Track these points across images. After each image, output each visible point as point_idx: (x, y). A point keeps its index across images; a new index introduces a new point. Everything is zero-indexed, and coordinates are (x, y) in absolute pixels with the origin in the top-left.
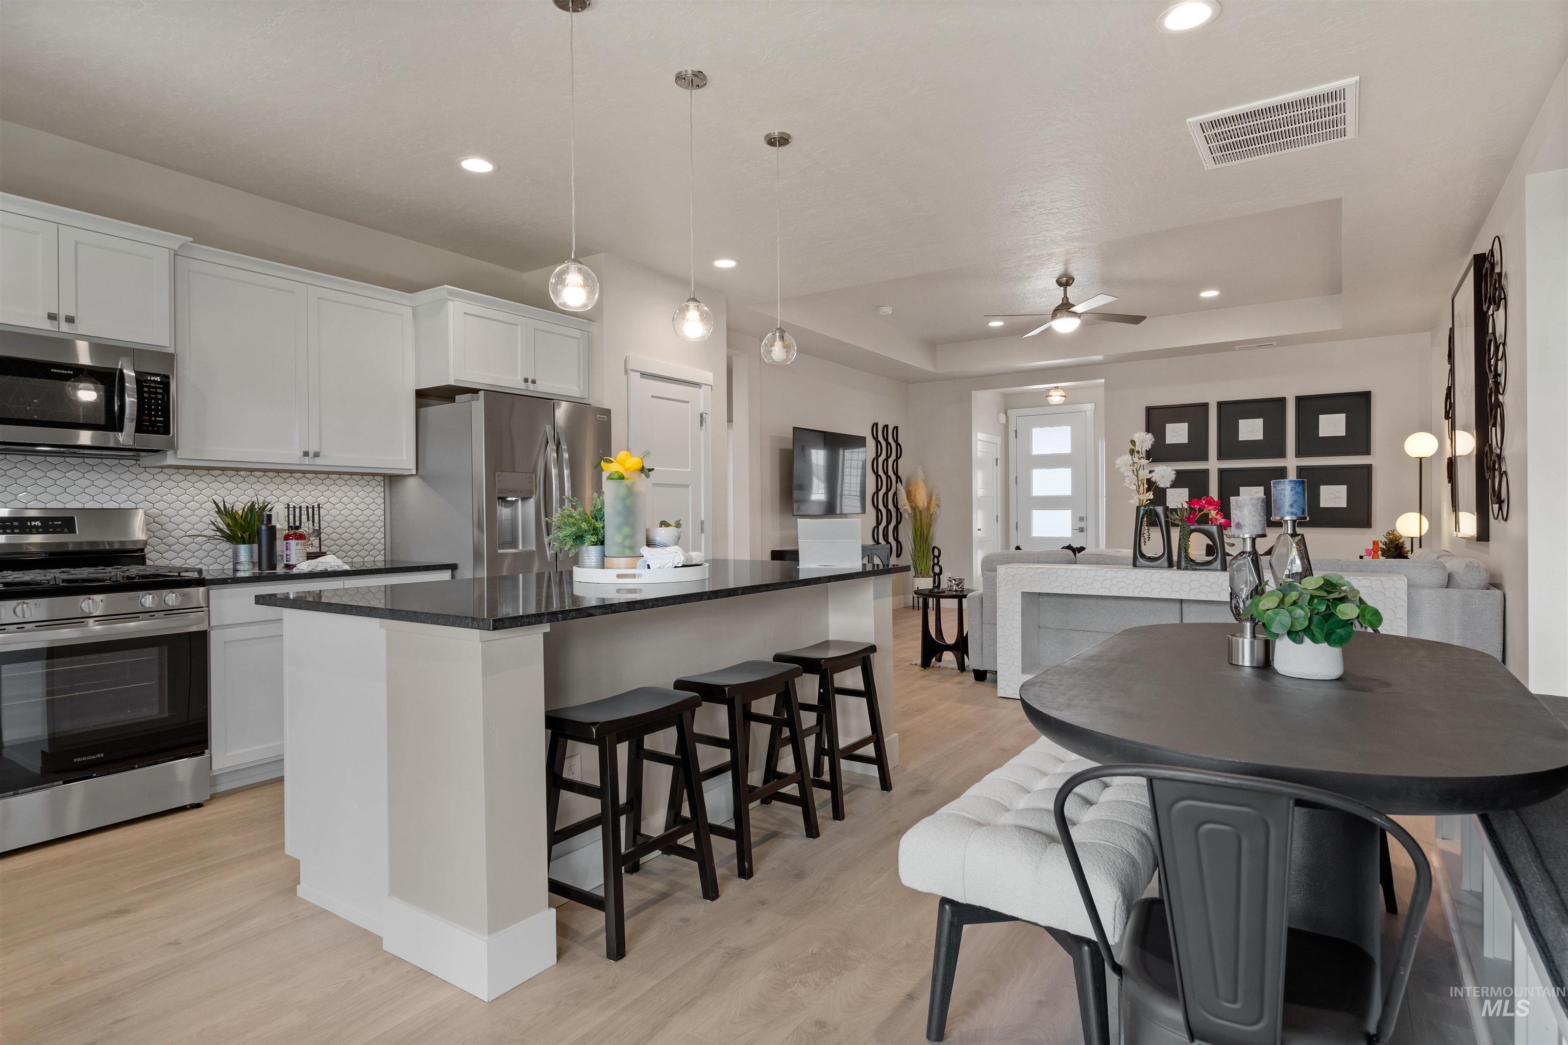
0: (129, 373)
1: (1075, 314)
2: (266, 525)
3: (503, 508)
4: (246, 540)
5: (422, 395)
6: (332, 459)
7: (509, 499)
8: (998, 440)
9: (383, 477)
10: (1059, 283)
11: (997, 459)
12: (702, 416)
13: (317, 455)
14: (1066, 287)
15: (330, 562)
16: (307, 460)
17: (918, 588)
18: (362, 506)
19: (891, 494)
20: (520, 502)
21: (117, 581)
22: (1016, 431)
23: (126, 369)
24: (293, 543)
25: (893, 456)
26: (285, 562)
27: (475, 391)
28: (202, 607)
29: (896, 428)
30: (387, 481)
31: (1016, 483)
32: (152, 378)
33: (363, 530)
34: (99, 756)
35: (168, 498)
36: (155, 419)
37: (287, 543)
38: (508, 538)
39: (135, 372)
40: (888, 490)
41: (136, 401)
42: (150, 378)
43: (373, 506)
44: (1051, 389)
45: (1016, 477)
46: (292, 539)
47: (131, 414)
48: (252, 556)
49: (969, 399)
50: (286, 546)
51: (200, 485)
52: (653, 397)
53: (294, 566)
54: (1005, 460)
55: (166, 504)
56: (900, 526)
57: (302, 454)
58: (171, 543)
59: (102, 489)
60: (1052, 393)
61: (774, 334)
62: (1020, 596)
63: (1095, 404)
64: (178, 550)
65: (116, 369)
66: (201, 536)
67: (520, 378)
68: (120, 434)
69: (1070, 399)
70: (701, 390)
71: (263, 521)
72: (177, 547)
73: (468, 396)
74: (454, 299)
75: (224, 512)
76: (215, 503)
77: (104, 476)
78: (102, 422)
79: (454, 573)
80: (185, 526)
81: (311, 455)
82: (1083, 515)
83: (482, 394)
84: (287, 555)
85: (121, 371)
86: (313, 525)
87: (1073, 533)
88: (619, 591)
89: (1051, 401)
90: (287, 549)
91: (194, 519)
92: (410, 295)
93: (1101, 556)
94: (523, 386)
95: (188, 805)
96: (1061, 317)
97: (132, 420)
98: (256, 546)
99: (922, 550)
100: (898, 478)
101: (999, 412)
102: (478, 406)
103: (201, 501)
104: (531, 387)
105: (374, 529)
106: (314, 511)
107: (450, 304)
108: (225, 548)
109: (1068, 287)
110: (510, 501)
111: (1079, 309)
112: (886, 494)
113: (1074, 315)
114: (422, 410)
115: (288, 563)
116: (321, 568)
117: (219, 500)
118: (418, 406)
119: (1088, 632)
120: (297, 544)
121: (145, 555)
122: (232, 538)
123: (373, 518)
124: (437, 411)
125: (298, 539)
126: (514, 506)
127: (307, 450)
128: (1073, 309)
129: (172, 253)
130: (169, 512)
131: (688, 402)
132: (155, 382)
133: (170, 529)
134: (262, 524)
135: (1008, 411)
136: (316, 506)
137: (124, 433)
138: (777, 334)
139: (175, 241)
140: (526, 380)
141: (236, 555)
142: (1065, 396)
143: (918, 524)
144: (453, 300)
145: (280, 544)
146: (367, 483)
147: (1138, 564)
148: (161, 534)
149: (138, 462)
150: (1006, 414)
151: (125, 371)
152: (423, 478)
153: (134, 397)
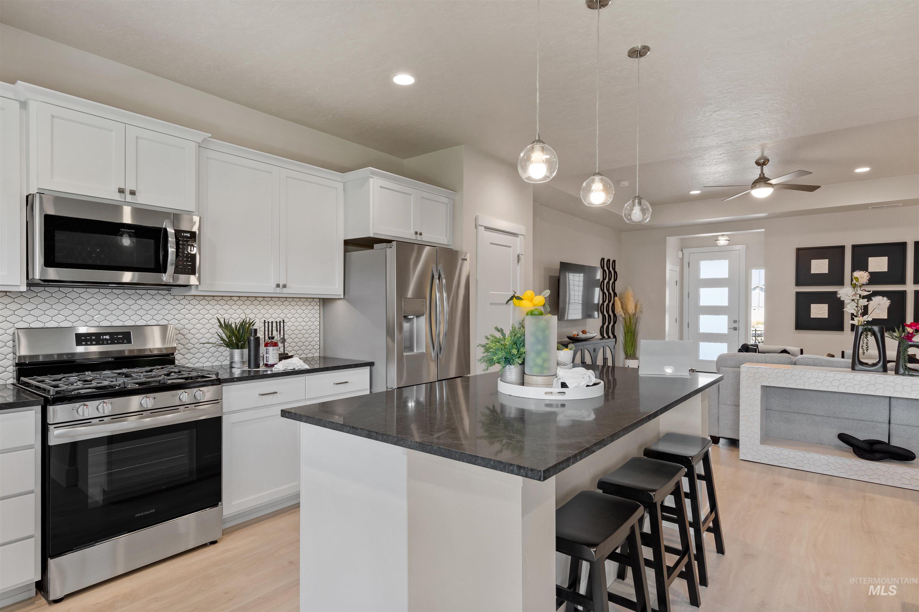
0: (171, 231)
1: (771, 185)
2: (254, 336)
3: (405, 323)
4: (239, 346)
5: (347, 243)
6: (294, 289)
7: (409, 317)
8: (678, 268)
9: (319, 299)
10: (758, 163)
11: (677, 281)
12: (518, 256)
13: (285, 286)
14: (763, 166)
15: (296, 363)
16: (278, 290)
17: (628, 366)
18: (307, 319)
19: (611, 304)
20: (415, 318)
21: (164, 383)
22: (689, 263)
23: (169, 228)
24: (271, 349)
25: (612, 280)
26: (265, 362)
27: (389, 241)
28: (218, 400)
29: (614, 261)
30: (321, 301)
31: (689, 297)
32: (185, 235)
33: (306, 335)
34: (151, 511)
35: (188, 316)
36: (186, 263)
37: (267, 349)
38: (408, 344)
39: (175, 230)
40: (609, 302)
41: (175, 250)
42: (184, 234)
43: (313, 319)
44: (719, 235)
45: (689, 293)
46: (270, 346)
47: (172, 260)
48: (242, 358)
49: (665, 242)
50: (266, 351)
51: (208, 307)
52: (491, 243)
53: (273, 366)
54: (681, 283)
55: (186, 320)
56: (616, 325)
57: (275, 286)
58: (189, 348)
59: (147, 311)
60: (720, 238)
61: (633, 201)
62: (760, 388)
63: (747, 245)
64: (194, 353)
65: (162, 228)
66: (208, 343)
67: (413, 232)
68: (164, 274)
69: (731, 242)
70: (518, 238)
71: (251, 334)
72: (193, 351)
73: (384, 245)
74: (374, 177)
75: (226, 326)
76: (218, 320)
77: (149, 302)
78: (152, 266)
79: (372, 368)
80: (198, 336)
81: (281, 286)
82: (736, 319)
83: (394, 243)
84: (266, 357)
85: (165, 230)
86: (280, 336)
87: (728, 331)
88: (548, 405)
89: (719, 243)
90: (266, 353)
91: (204, 331)
92: (343, 174)
93: (817, 360)
94: (414, 237)
95: (208, 543)
96: (759, 187)
97: (172, 264)
98: (246, 351)
99: (631, 341)
100: (615, 294)
101: (678, 251)
102: (391, 252)
103: (209, 318)
104: (419, 237)
105: (313, 335)
106: (280, 325)
107: (371, 180)
108: (223, 351)
109: (765, 166)
110: (409, 318)
111: (773, 182)
112: (608, 305)
113: (769, 185)
114: (348, 254)
115: (267, 363)
116: (290, 368)
117: (219, 317)
118: (346, 251)
119: (808, 415)
120: (273, 350)
121: (174, 357)
122: (230, 345)
123: (313, 327)
124: (358, 255)
125: (273, 346)
126: (411, 322)
127: (278, 283)
128: (769, 182)
129: (198, 145)
130: (189, 326)
131: (510, 247)
132: (186, 237)
133: (189, 338)
134: (251, 336)
135: (683, 249)
136: (282, 321)
137: (167, 273)
138: (637, 201)
139: (200, 136)
140: (416, 233)
141: (232, 356)
142: (729, 240)
143: (628, 323)
144: (372, 178)
145: (262, 349)
146: (309, 303)
147: (856, 368)
148: (184, 341)
149: (170, 292)
150: (682, 251)
151: (168, 229)
152: (349, 301)
153: (174, 248)
